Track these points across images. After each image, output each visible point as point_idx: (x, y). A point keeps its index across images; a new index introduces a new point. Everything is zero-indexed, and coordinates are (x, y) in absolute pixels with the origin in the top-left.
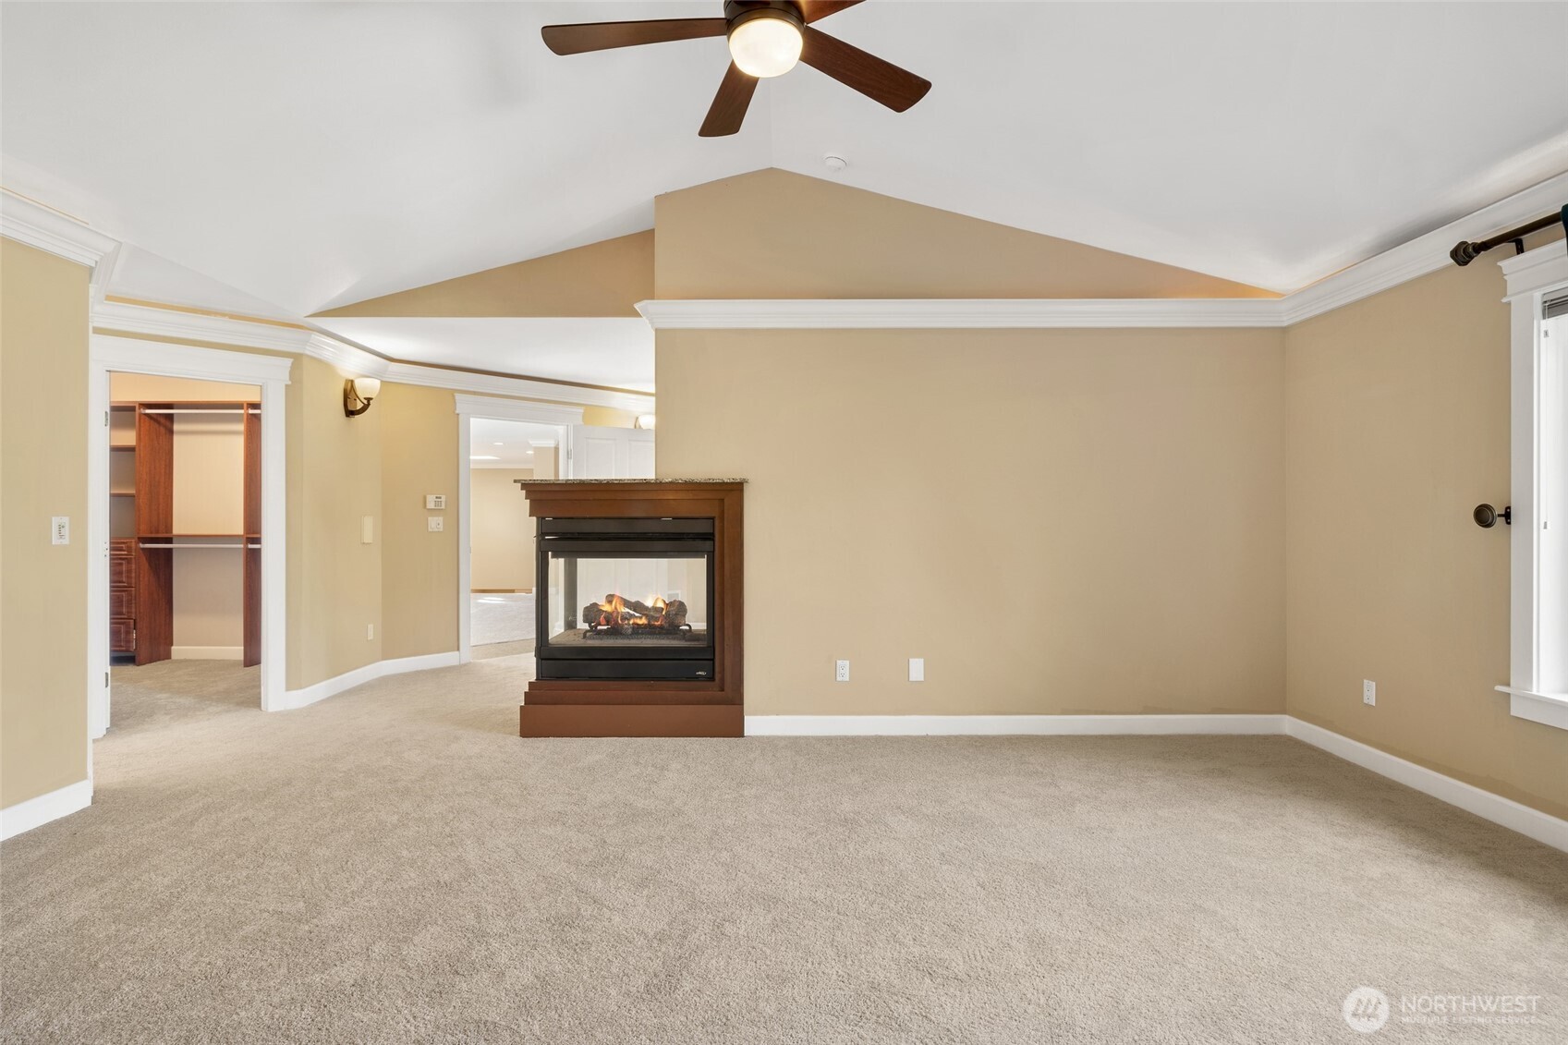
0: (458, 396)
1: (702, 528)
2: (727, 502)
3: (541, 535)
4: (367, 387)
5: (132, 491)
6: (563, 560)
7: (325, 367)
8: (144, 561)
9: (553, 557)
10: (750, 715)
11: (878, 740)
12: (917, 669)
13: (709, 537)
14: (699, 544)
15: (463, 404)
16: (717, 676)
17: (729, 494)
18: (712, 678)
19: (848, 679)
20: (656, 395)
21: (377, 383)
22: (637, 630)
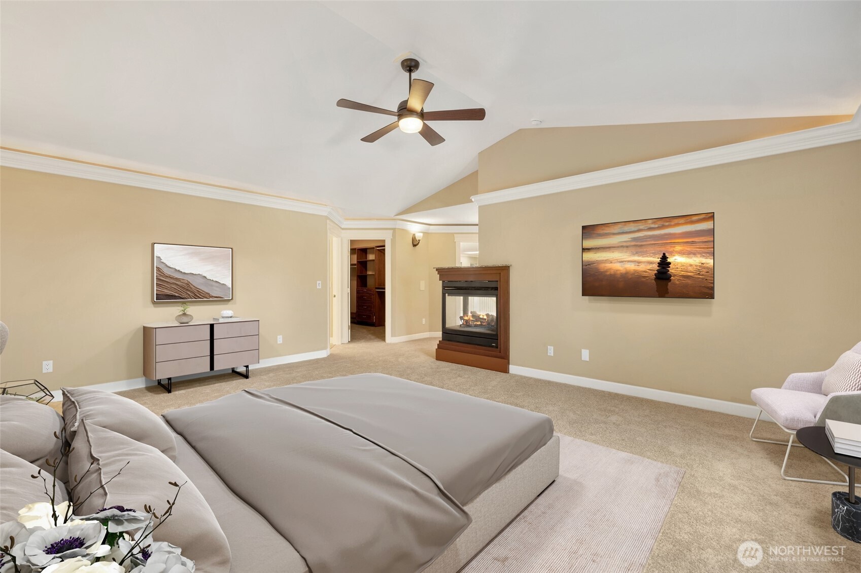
0: (455, 235)
1: (493, 285)
2: (502, 274)
3: (444, 287)
4: (419, 236)
5: (374, 273)
6: (462, 297)
7: (404, 231)
8: (377, 295)
9: (448, 296)
10: (512, 365)
11: (549, 383)
12: (585, 355)
13: (496, 289)
14: (493, 291)
15: (457, 238)
16: (499, 347)
17: (503, 271)
18: (497, 347)
19: (552, 355)
20: (479, 233)
21: (422, 234)
22: (476, 326)
